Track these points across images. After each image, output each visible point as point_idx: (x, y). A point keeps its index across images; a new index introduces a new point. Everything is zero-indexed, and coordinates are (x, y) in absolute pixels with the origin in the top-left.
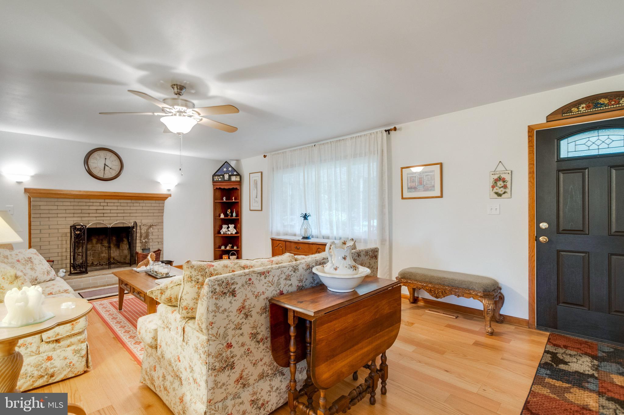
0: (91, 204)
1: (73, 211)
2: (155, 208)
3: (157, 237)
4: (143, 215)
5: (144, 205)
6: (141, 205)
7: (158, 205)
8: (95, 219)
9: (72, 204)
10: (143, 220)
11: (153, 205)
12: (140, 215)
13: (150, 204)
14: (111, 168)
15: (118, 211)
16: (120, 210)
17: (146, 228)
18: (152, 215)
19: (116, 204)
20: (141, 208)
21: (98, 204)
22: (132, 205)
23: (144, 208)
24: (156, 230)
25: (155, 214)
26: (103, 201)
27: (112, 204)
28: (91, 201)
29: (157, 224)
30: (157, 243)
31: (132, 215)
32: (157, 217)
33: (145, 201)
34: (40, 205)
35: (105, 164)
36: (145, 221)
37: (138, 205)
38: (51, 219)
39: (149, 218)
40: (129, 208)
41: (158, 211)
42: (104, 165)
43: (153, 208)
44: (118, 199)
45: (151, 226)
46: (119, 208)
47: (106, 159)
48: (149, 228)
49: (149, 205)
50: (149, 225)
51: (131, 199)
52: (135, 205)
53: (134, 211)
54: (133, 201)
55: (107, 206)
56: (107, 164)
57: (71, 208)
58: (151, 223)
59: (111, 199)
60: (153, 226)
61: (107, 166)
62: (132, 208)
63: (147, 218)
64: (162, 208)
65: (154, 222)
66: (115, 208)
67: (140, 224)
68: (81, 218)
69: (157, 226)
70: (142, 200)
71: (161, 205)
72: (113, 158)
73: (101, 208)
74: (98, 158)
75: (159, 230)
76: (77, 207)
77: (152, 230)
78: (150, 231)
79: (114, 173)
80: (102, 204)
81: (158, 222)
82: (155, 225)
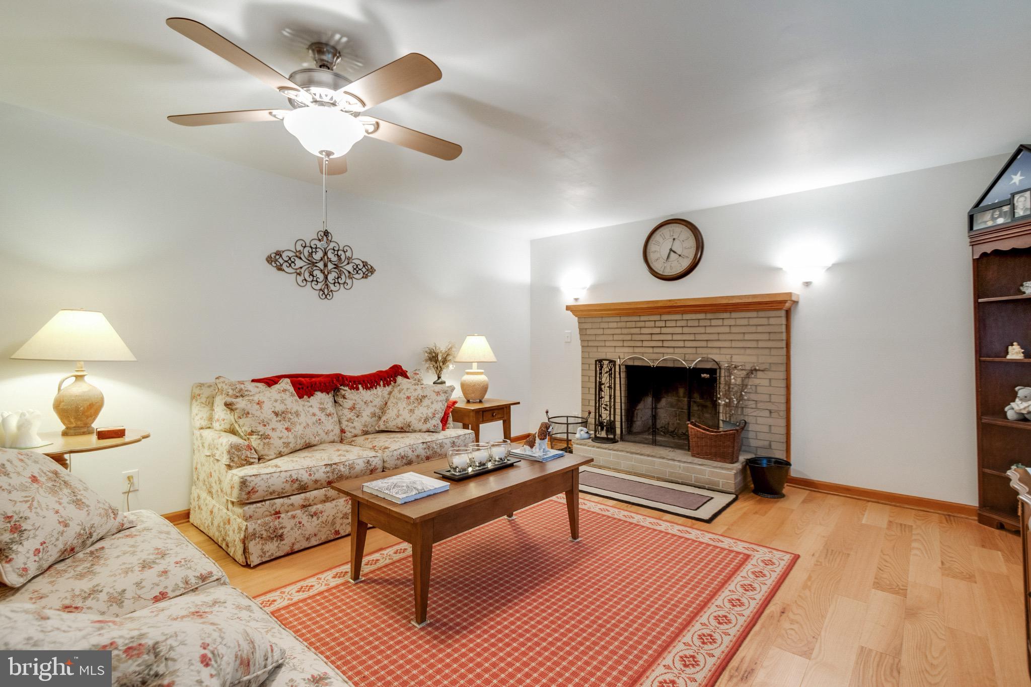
0: (642, 324)
1: (621, 337)
2: (760, 329)
3: (766, 398)
4: (734, 344)
5: (732, 322)
6: (726, 322)
7: (764, 321)
8: (651, 350)
9: (620, 325)
10: (734, 357)
11: (753, 322)
12: (727, 344)
14: (680, 255)
15: (684, 335)
16: (688, 336)
17: (741, 374)
18: (754, 344)
19: (679, 324)
20: (727, 330)
21: (652, 324)
22: (707, 323)
23: (734, 330)
24: (766, 383)
25: (761, 344)
26: (657, 318)
27: (673, 324)
28: (643, 318)
29: (767, 366)
30: (767, 413)
31: (710, 344)
32: (766, 352)
33: (734, 315)
34: (586, 329)
35: (671, 250)
36: (738, 360)
37: (720, 322)
38: (600, 349)
39: (748, 351)
40: (702, 330)
41: (766, 337)
42: (668, 251)
43: (753, 329)
44: (683, 313)
45: (753, 371)
46: (686, 330)
47: (674, 239)
48: (748, 376)
49: (745, 322)
50: (749, 368)
51: (705, 312)
52: (714, 322)
53: (715, 337)
54: (709, 316)
55: (665, 327)
56: (673, 249)
57: (618, 331)
58: (752, 365)
59: (669, 313)
60: (758, 372)
61: (674, 252)
62: (709, 330)
63: (742, 351)
64: (776, 329)
65: (763, 363)
66: (679, 330)
67: (727, 365)
68: (632, 348)
69: (766, 372)
70: (725, 311)
71: (772, 321)
72: (684, 234)
73: (657, 330)
74: (661, 240)
75: (772, 381)
76: (625, 329)
77: (757, 381)
78: (750, 383)
79: (685, 264)
80: (658, 324)
81: (770, 364)
82: (761, 369)
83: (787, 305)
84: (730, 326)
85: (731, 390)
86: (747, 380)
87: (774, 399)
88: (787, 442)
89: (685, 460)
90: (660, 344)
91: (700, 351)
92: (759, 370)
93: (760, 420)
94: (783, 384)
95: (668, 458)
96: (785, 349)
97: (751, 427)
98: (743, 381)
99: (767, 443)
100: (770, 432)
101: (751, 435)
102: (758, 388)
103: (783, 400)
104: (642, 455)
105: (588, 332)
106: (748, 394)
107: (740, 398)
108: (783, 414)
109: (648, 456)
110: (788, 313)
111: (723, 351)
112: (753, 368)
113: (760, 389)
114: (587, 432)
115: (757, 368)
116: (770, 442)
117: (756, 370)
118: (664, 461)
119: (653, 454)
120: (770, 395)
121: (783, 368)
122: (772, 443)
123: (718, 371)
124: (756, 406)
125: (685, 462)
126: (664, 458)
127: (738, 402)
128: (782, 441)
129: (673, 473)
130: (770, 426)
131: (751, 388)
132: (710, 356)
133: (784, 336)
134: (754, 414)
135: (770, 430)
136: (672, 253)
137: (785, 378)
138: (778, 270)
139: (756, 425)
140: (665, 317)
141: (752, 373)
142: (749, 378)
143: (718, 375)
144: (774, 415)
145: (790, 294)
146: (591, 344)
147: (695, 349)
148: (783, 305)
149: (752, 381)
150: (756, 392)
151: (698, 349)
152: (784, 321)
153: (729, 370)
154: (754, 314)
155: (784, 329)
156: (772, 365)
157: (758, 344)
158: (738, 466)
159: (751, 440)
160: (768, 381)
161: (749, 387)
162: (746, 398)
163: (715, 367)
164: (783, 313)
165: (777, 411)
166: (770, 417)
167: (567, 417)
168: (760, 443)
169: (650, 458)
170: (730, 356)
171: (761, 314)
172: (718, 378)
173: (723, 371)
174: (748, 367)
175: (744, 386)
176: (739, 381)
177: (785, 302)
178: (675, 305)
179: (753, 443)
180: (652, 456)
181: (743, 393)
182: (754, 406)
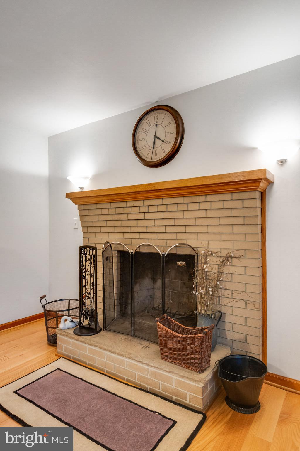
2: (235, 213)
3: (241, 287)
4: (210, 230)
5: (207, 206)
6: (203, 206)
7: (239, 204)
12: (204, 229)
13: (221, 203)
14: (163, 141)
15: (165, 221)
17: (219, 261)
18: (228, 229)
20: (203, 214)
21: (137, 210)
23: (210, 214)
24: (241, 270)
25: (236, 229)
26: (141, 203)
28: (129, 204)
29: (242, 253)
30: (242, 304)
32: (242, 237)
35: (156, 137)
36: (214, 246)
37: (195, 206)
39: (224, 237)
40: (181, 215)
41: (240, 221)
42: (153, 138)
43: (227, 213)
44: (163, 197)
45: (229, 258)
46: (166, 215)
47: (156, 125)
48: (223, 264)
49: (220, 205)
50: (225, 256)
51: (182, 196)
52: (192, 207)
54: (187, 200)
55: (148, 212)
56: (158, 135)
57: (110, 217)
58: (227, 252)
59: (150, 198)
60: (233, 259)
61: (159, 138)
62: (187, 215)
63: (218, 237)
64: (251, 213)
65: (238, 250)
66: (160, 215)
67: (203, 252)
68: (122, 234)
69: (241, 260)
70: (200, 194)
71: (247, 204)
72: (166, 119)
73: (141, 216)
74: (147, 128)
75: (247, 269)
76: (116, 216)
77: (232, 269)
78: (226, 271)
79: (167, 149)
80: (143, 209)
81: (245, 250)
82: (237, 256)
83: (262, 185)
84: (206, 210)
85: (208, 278)
86: (222, 268)
87: (249, 288)
88: (263, 334)
89: (152, 364)
90: (144, 230)
91: (180, 236)
92: (235, 257)
93: (236, 311)
94: (259, 272)
95: (136, 359)
96: (260, 235)
97: (228, 318)
98: (219, 268)
99: (242, 337)
100: (246, 325)
101: (227, 326)
102: (233, 276)
103: (259, 290)
104: (113, 352)
105: (87, 218)
106: (224, 283)
107: (216, 287)
108: (259, 305)
109: (119, 354)
110: (263, 195)
111: (201, 237)
112: (228, 255)
113: (235, 278)
114: (72, 321)
115: (232, 255)
116: (246, 335)
117: (231, 257)
118: (133, 362)
119: (123, 353)
120: (246, 284)
121: (259, 255)
122: (247, 336)
123: (196, 257)
124: (232, 296)
125: (152, 366)
126: (133, 359)
127: (214, 292)
128: (257, 335)
129: (142, 377)
130: (246, 318)
131: (226, 276)
132: (189, 243)
133: (259, 221)
134: (230, 304)
135: (246, 322)
136: (157, 139)
137: (261, 265)
138: (253, 149)
139: (231, 316)
140: (147, 202)
141: (228, 260)
142: (224, 265)
143: (196, 262)
144: (250, 306)
145: (264, 171)
146: (90, 230)
147: (175, 234)
148: (257, 184)
149: (228, 269)
150: (232, 281)
151: (178, 235)
152: (258, 204)
153: (206, 256)
154: (228, 196)
155: (259, 213)
156: (247, 251)
157: (233, 229)
158: (208, 375)
159: (227, 332)
160: (244, 268)
161: (225, 275)
162: (221, 287)
163: (193, 253)
164: (258, 195)
165: (252, 302)
166: (246, 307)
167: (69, 300)
168: (236, 336)
169: (120, 357)
170: (207, 242)
171: (236, 196)
172: (196, 264)
173: (200, 258)
174: (224, 254)
175: (220, 273)
176: (215, 269)
177: (259, 180)
178: (153, 189)
179: (230, 336)
180: (122, 355)
181: (218, 283)
182: (230, 296)
